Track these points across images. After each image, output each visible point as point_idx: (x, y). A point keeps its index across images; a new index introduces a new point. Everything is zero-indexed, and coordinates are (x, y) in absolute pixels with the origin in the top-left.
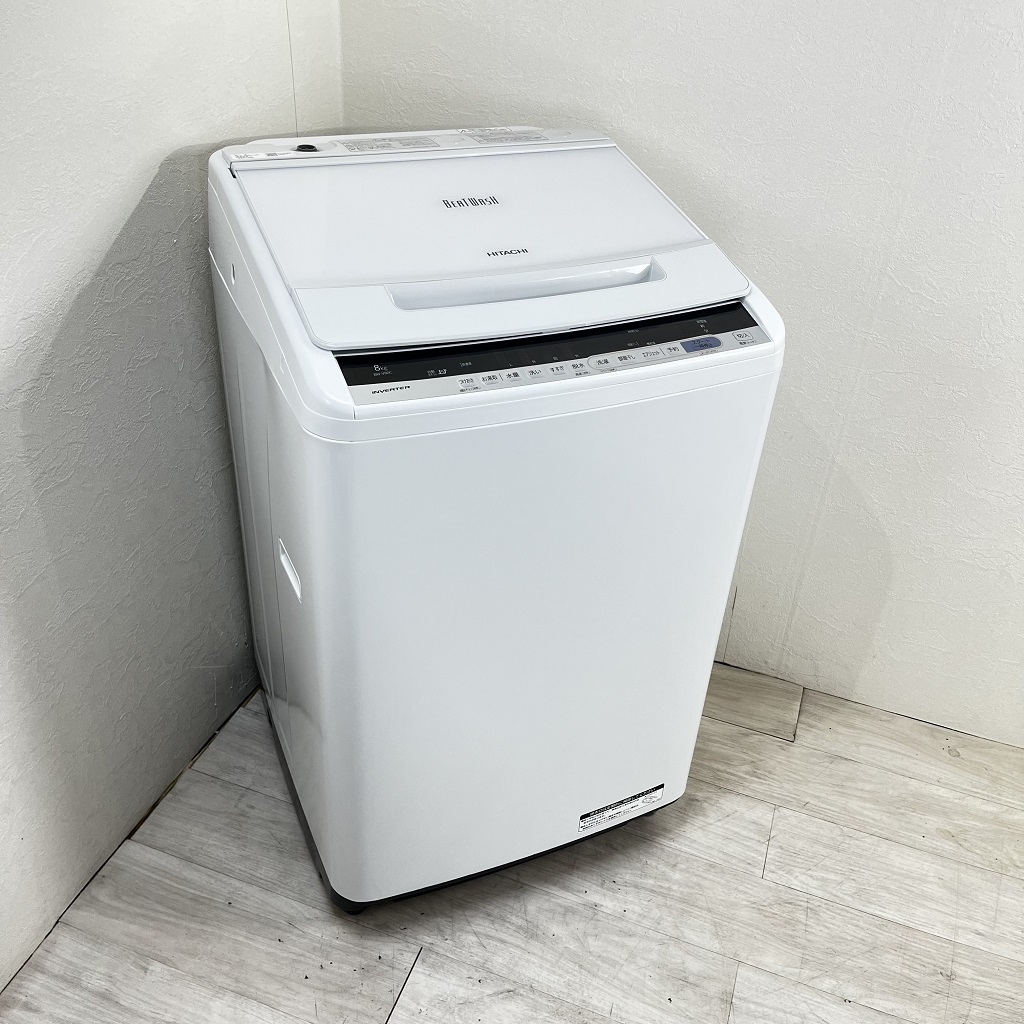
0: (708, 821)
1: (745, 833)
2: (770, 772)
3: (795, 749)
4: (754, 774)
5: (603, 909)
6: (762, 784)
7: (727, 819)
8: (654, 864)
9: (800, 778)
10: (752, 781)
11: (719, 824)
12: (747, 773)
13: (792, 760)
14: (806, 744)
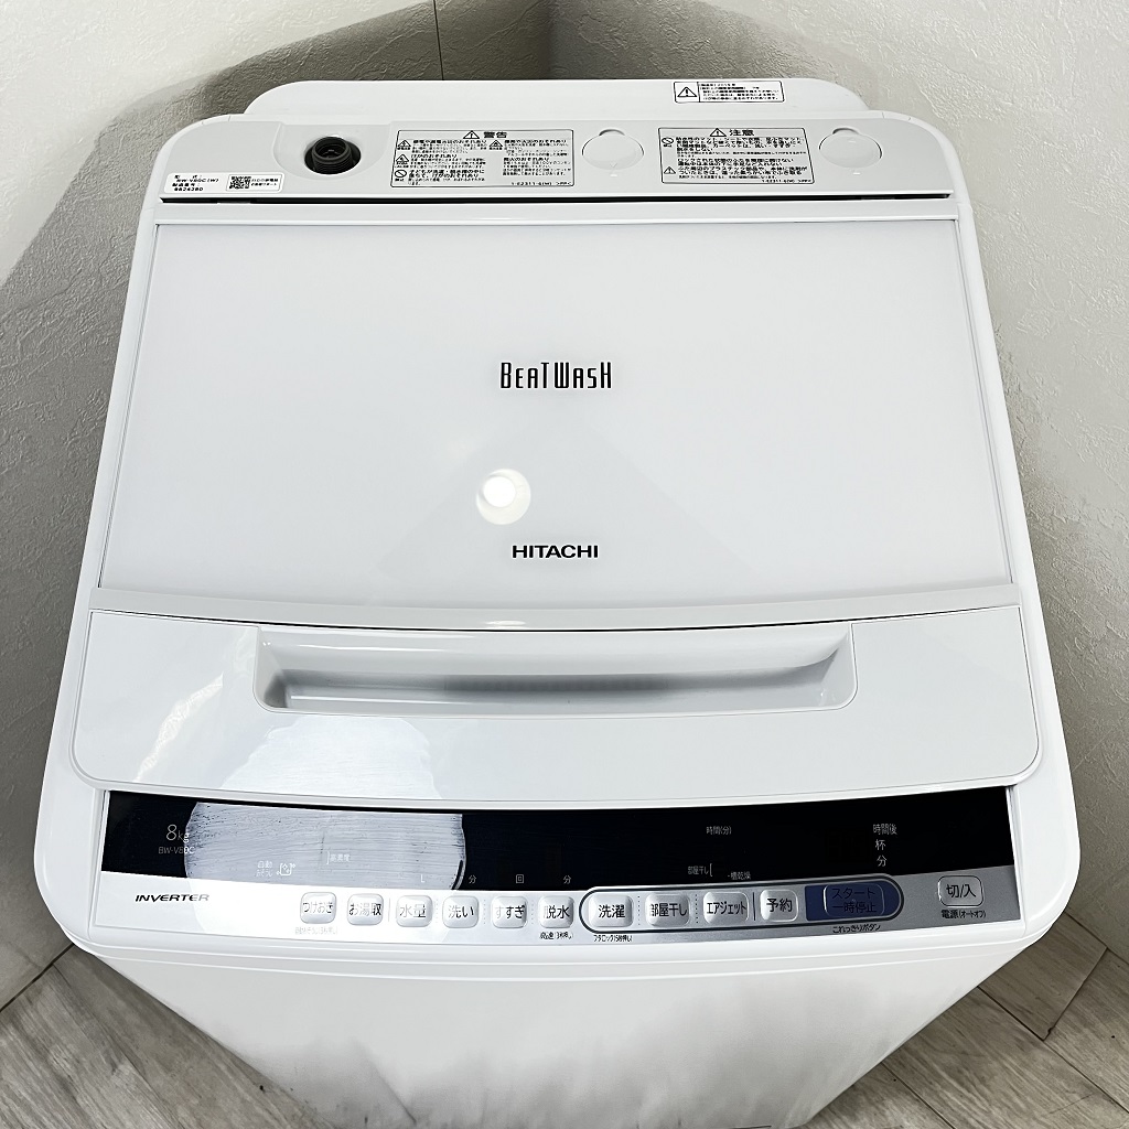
3: (1040, 1056)
13: (1027, 1073)
14: (1061, 1051)
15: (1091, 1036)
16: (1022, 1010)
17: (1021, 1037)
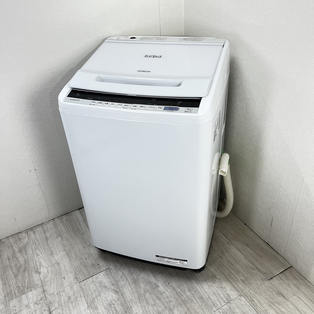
0: (213, 285)
1: (222, 296)
2: (250, 284)
3: (267, 283)
4: (243, 282)
5: (159, 288)
6: (243, 286)
7: (220, 289)
8: (185, 286)
9: (259, 292)
10: (240, 283)
11: (216, 288)
12: (241, 280)
13: (262, 285)
14: (273, 284)
15: (282, 282)
16: (265, 273)
17: (262, 278)
